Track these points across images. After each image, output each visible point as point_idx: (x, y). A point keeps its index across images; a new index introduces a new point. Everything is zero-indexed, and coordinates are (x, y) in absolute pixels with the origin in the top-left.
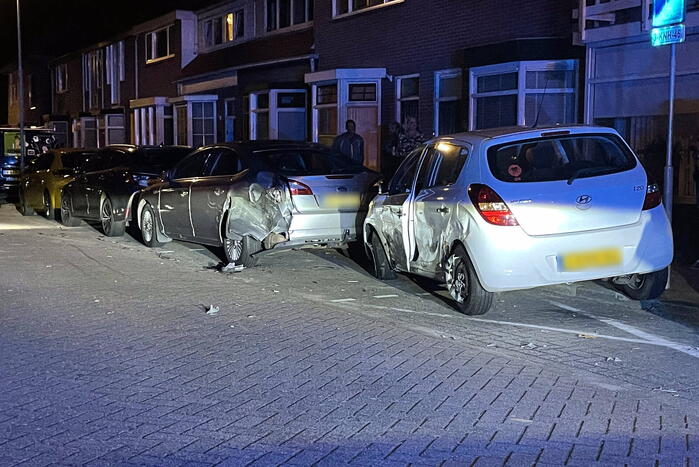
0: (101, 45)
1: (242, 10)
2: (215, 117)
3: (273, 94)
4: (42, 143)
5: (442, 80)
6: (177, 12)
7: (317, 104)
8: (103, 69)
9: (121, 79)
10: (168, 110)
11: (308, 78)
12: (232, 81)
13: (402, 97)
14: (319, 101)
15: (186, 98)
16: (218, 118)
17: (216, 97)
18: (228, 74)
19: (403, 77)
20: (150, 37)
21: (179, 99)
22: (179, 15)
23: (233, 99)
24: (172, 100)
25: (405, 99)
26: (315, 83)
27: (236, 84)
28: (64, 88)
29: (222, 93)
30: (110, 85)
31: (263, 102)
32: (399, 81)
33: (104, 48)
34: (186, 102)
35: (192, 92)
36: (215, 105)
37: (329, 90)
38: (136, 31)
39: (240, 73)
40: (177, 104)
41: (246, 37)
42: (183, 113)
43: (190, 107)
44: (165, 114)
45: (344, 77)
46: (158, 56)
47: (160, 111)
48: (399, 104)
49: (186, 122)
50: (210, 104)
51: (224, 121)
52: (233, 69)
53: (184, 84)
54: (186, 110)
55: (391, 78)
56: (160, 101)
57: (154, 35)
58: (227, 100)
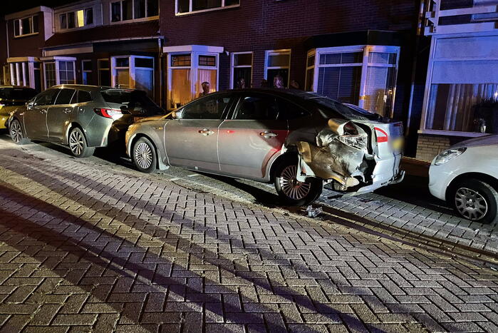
1: (92, 8)
2: (74, 71)
3: (132, 59)
6: (41, 7)
10: (36, 65)
12: (90, 50)
13: (235, 65)
14: (173, 65)
15: (55, 58)
16: (77, 71)
17: (75, 59)
18: (88, 45)
20: (17, 22)
21: (49, 58)
22: (43, 8)
23: (90, 60)
24: (43, 59)
25: (238, 67)
26: (171, 53)
27: (92, 51)
29: (80, 56)
32: (233, 56)
34: (55, 60)
36: (74, 63)
37: (183, 58)
38: (7, 18)
39: (95, 45)
40: (46, 61)
41: (95, 24)
42: (51, 67)
43: (57, 63)
44: (34, 67)
45: (196, 51)
46: (24, 34)
47: (31, 65)
48: (233, 69)
49: (54, 72)
50: (71, 63)
51: (81, 73)
52: (89, 42)
53: (47, 50)
54: (54, 65)
55: (228, 53)
56: (31, 59)
57: (20, 21)
58: (84, 61)
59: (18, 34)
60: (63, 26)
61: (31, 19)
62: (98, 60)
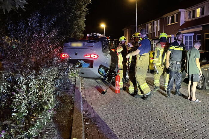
0: (152, 21)
1: (204, 7)
2: (193, 40)
6: (180, 9)
12: (201, 29)
17: (193, 34)
18: (200, 27)
20: (169, 18)
22: (180, 10)
23: (200, 34)
29: (195, 33)
33: (153, 22)
35: (185, 33)
36: (193, 36)
38: (164, 16)
39: (203, 26)
41: (205, 15)
43: (184, 37)
44: (174, 40)
46: (171, 23)
50: (191, 36)
52: (200, 25)
53: (181, 30)
56: (173, 36)
57: (170, 17)
58: (198, 35)
59: (168, 24)
60: (189, 18)
61: (175, 16)
62: (205, 34)
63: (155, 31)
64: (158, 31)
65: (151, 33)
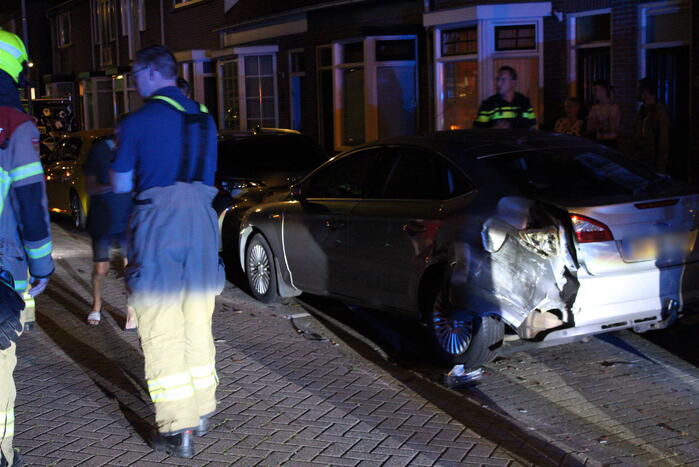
2: (275, 75)
3: (369, 42)
4: (55, 117)
5: (651, 18)
7: (443, 55)
8: (116, 17)
9: (141, 29)
10: (210, 66)
11: (429, 20)
12: (300, 26)
13: (578, 43)
14: (445, 51)
15: (236, 51)
16: (279, 76)
17: (275, 49)
18: (299, 17)
19: (581, 14)
21: (228, 52)
23: (302, 50)
24: (216, 54)
25: (584, 46)
26: (439, 26)
27: (306, 29)
28: (67, 42)
29: (284, 42)
30: (127, 37)
31: (353, 53)
32: (573, 21)
34: (236, 56)
35: (240, 42)
36: (274, 58)
37: (463, 36)
39: (310, 16)
40: (222, 58)
42: (231, 71)
43: (241, 62)
44: (205, 72)
45: (488, 17)
47: (199, 69)
48: (573, 53)
49: (236, 81)
50: (267, 58)
51: (287, 78)
53: (229, 32)
54: (236, 66)
55: (560, 16)
56: (199, 55)
58: (293, 51)
62: (318, 47)
63: (128, 30)
64: (141, 33)
65: (111, 40)
